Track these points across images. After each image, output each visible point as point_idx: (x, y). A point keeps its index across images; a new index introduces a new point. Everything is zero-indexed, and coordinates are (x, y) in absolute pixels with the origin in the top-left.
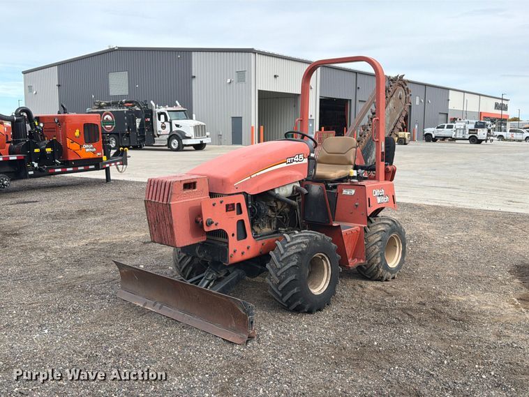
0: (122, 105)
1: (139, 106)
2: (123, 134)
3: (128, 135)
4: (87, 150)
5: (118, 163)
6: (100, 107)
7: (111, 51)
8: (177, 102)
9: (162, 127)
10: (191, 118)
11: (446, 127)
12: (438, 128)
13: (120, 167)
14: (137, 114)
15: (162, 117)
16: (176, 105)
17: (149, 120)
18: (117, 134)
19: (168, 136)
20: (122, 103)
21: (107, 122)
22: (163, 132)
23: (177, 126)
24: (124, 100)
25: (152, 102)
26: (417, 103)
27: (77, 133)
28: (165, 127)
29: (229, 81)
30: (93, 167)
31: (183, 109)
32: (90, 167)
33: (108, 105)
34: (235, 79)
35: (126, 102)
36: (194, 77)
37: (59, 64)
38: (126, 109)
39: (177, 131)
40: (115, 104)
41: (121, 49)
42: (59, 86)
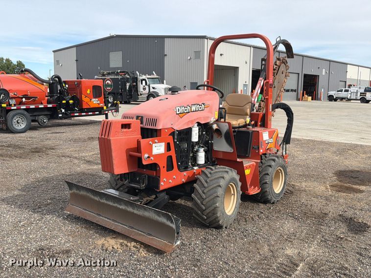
0: (118, 74)
1: (129, 75)
2: (118, 94)
3: (121, 94)
4: (94, 102)
5: (113, 111)
6: (104, 75)
7: (111, 37)
8: (154, 72)
9: (143, 89)
10: (163, 83)
11: (343, 91)
12: (338, 91)
13: (115, 113)
14: (127, 80)
15: (144, 82)
16: (153, 74)
17: (135, 84)
18: (114, 93)
19: (147, 95)
20: (117, 72)
21: (108, 85)
22: (144, 92)
23: (154, 88)
24: (119, 71)
25: (137, 72)
26: (324, 73)
27: (88, 92)
28: (145, 89)
29: (189, 58)
30: (98, 113)
31: (157, 77)
32: (96, 113)
33: (109, 74)
34: (193, 57)
35: (120, 72)
36: (166, 55)
37: (77, 46)
38: (120, 77)
39: (153, 92)
40: (113, 73)
41: (118, 36)
42: (77, 60)
